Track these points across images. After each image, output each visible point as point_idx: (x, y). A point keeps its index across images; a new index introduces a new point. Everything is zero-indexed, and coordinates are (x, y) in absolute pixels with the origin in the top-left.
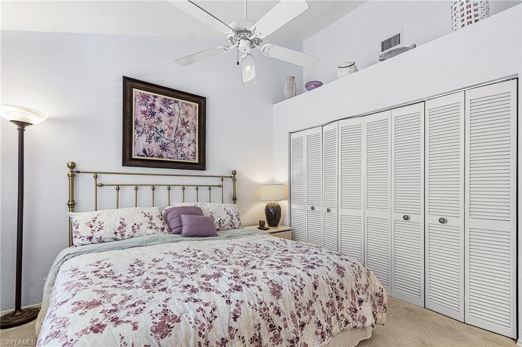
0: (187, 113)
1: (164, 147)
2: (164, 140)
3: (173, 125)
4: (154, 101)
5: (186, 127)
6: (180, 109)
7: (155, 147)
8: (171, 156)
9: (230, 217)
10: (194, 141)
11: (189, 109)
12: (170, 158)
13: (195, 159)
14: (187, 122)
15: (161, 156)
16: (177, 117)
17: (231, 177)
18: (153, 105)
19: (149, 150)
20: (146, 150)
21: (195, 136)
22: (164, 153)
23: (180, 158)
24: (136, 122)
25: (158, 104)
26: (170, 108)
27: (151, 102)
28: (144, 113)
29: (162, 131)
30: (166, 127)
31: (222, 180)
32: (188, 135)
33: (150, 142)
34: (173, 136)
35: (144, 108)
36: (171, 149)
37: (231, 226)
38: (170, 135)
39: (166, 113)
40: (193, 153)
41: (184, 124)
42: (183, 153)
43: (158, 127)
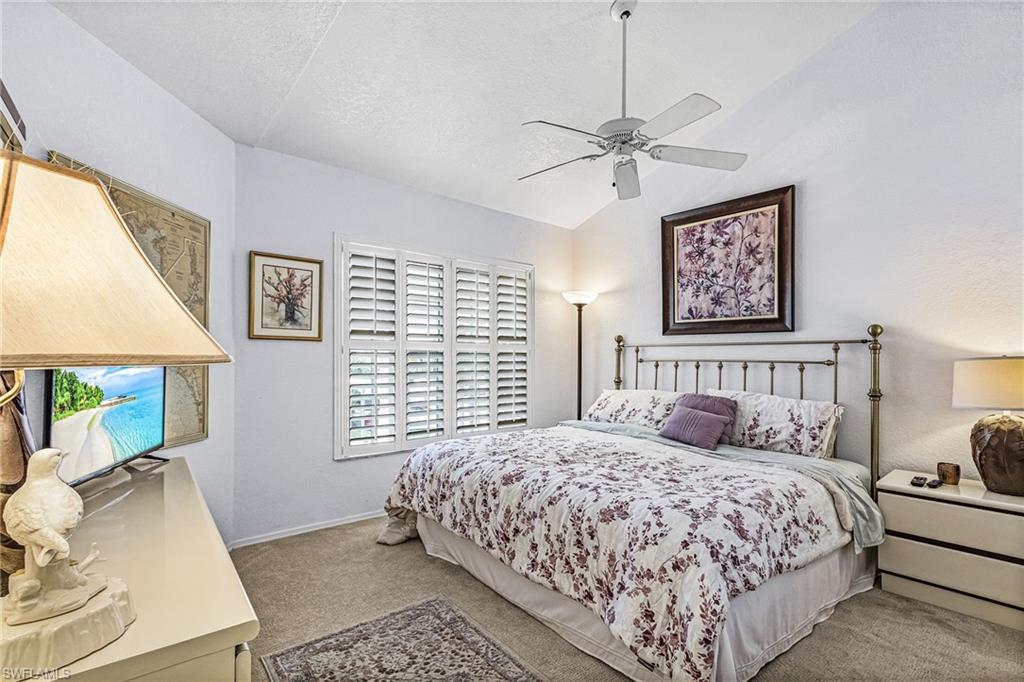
0: (756, 230)
1: (717, 301)
2: (718, 289)
3: (732, 259)
4: (702, 232)
5: (754, 256)
6: (743, 228)
7: (704, 303)
8: (728, 313)
9: (792, 428)
10: (770, 278)
11: (760, 223)
12: (726, 316)
13: (773, 312)
14: (758, 246)
15: (713, 315)
16: (738, 244)
17: (864, 342)
18: (701, 239)
19: (696, 308)
20: (693, 309)
21: (773, 268)
22: (718, 310)
23: (745, 313)
24: (679, 273)
25: (708, 235)
26: (726, 234)
27: (698, 236)
28: (689, 255)
29: (715, 275)
30: (722, 266)
31: (836, 350)
32: (758, 269)
33: (697, 296)
34: (731, 278)
35: (689, 249)
36: (728, 301)
37: (792, 446)
38: (726, 278)
39: (720, 245)
40: (769, 300)
41: (752, 251)
42: (748, 304)
43: (708, 270)
